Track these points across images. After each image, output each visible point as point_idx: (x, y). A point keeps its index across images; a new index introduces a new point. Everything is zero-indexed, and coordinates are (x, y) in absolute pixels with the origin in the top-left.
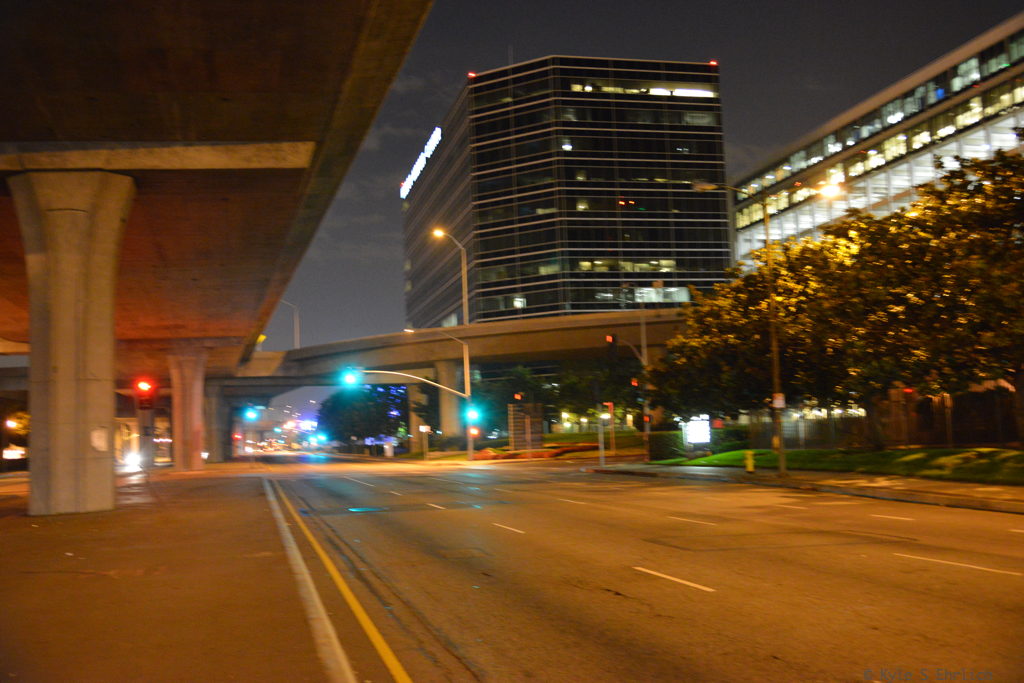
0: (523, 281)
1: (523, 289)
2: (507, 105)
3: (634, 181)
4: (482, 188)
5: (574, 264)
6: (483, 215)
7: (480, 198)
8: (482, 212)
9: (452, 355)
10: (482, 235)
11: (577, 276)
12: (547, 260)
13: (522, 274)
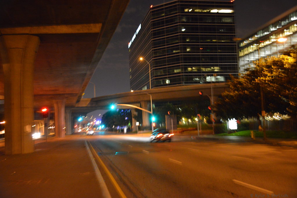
0: (169, 75)
1: (169, 77)
2: (163, 16)
3: (205, 41)
4: (155, 44)
5: (186, 69)
6: (155, 53)
7: (154, 47)
9: (146, 99)
10: (155, 60)
11: (187, 73)
12: (177, 67)
13: (168, 72)
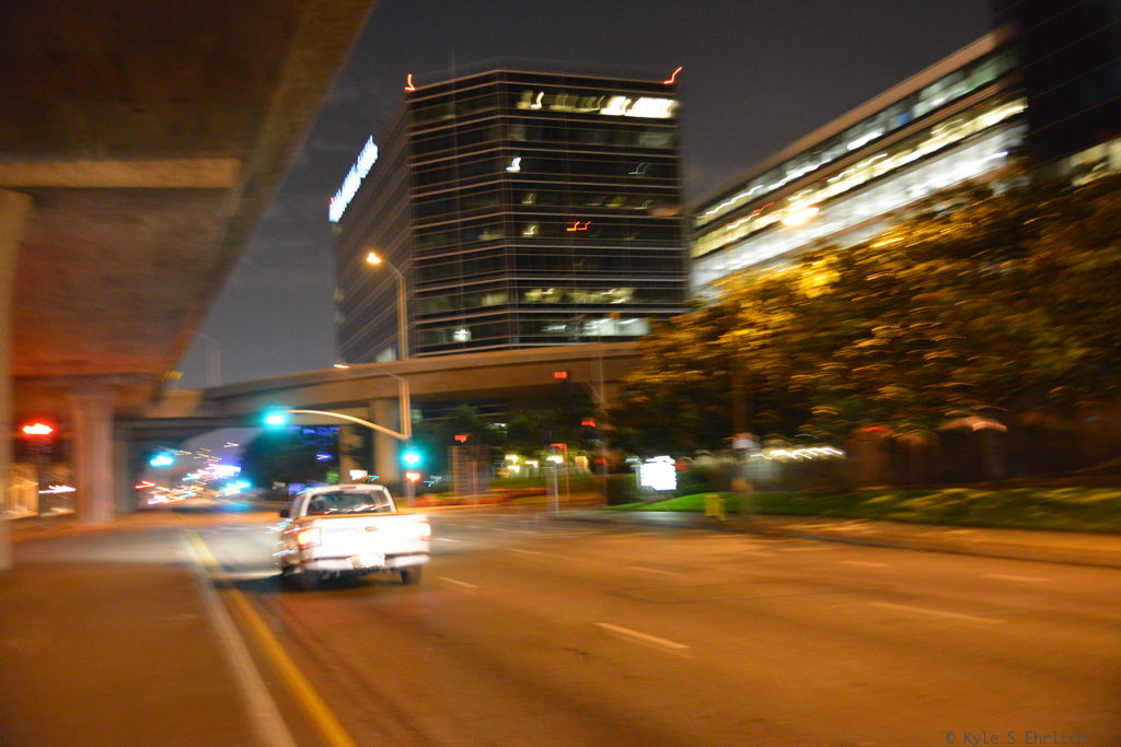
0: (468, 312)
1: (468, 321)
2: (449, 122)
3: (585, 206)
4: (422, 210)
5: (522, 294)
6: (422, 240)
7: (420, 223)
8: (422, 237)
9: (388, 393)
10: (423, 262)
11: (524, 307)
12: (495, 289)
13: (467, 304)
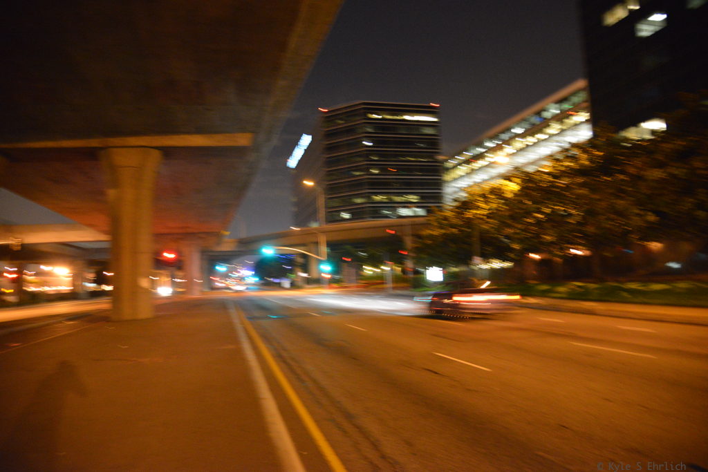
0: (347, 206)
1: (349, 210)
3: (398, 159)
4: (329, 163)
5: (371, 198)
8: (330, 174)
10: (330, 184)
11: (372, 203)
